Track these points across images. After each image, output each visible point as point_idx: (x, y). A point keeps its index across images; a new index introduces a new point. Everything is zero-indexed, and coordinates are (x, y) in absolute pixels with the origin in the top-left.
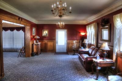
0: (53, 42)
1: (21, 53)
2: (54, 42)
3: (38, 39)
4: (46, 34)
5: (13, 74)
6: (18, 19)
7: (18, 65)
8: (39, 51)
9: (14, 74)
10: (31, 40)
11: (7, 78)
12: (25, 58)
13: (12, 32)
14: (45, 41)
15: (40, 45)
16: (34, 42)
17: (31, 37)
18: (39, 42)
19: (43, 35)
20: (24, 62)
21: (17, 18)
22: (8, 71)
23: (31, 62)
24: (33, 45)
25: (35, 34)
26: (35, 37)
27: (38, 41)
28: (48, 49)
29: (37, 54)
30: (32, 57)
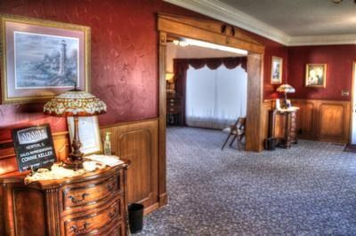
0: (341, 108)
1: (232, 137)
2: (344, 107)
3: (290, 96)
4: (319, 80)
5: (191, 202)
6: (220, 32)
7: (216, 173)
8: (292, 134)
9: (196, 203)
10: (264, 99)
11: (171, 212)
12: (242, 154)
13: (214, 71)
14: (314, 101)
15: (294, 115)
16: (275, 105)
17: (264, 88)
18: (293, 104)
19: (307, 84)
20: (235, 167)
21: (218, 28)
22: (182, 189)
23: (259, 170)
24: (270, 113)
25: (280, 80)
26: (279, 89)
27: (288, 101)
28: (323, 132)
29: (283, 143)
30: (266, 153)
